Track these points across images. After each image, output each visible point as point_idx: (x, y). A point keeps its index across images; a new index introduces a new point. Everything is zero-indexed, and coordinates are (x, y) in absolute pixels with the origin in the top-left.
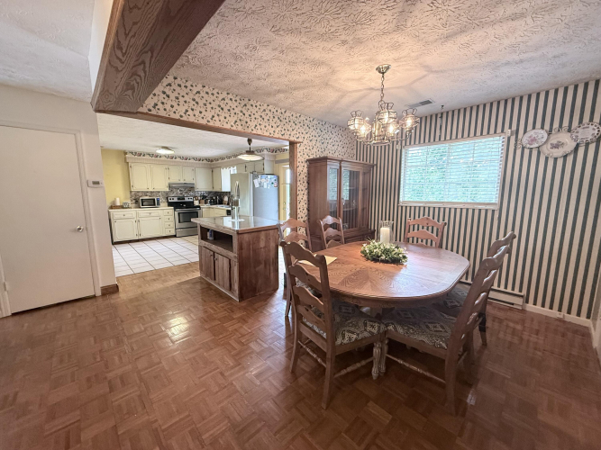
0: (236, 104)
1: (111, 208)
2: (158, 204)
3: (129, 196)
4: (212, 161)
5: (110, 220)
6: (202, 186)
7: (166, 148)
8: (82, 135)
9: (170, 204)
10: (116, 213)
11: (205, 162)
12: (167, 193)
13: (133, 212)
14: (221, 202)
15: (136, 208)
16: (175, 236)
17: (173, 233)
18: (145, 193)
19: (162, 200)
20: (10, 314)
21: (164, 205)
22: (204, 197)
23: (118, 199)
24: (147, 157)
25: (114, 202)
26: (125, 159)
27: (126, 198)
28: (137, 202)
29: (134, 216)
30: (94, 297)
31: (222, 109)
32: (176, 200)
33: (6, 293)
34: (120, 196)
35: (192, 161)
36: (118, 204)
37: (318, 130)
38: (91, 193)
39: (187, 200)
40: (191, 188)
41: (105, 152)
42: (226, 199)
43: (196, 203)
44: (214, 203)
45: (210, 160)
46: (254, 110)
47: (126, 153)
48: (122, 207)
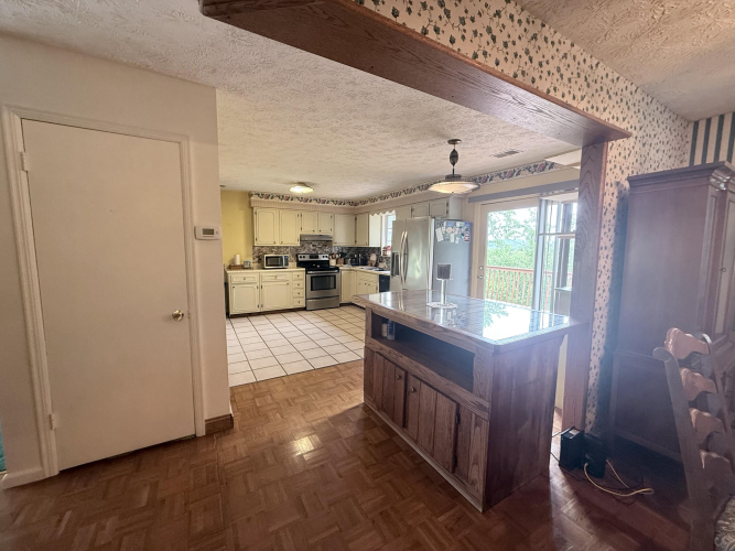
0: (520, 31)
1: (230, 268)
2: (287, 264)
3: (251, 252)
4: (356, 205)
5: (226, 284)
6: (341, 239)
7: (303, 184)
8: (192, 144)
9: (300, 264)
10: (235, 276)
11: (347, 206)
12: (296, 248)
13: (254, 275)
14: (365, 263)
15: (259, 268)
16: (305, 309)
17: (303, 304)
18: (271, 249)
19: (292, 258)
20: (56, 473)
21: (292, 264)
22: (343, 255)
23: (238, 256)
24: (276, 199)
25: (233, 260)
26: (250, 203)
27: (248, 256)
28: (260, 260)
29: (257, 280)
30: (194, 438)
31: (494, 38)
32: (307, 258)
33: (52, 433)
34: (242, 254)
35: (331, 204)
36: (238, 263)
37: (640, 115)
38: (198, 248)
39: (321, 258)
40: (326, 242)
41: (226, 193)
42: (373, 258)
43: (333, 263)
44: (355, 263)
45: (353, 203)
46: (548, 51)
47: (250, 195)
48: (242, 267)
